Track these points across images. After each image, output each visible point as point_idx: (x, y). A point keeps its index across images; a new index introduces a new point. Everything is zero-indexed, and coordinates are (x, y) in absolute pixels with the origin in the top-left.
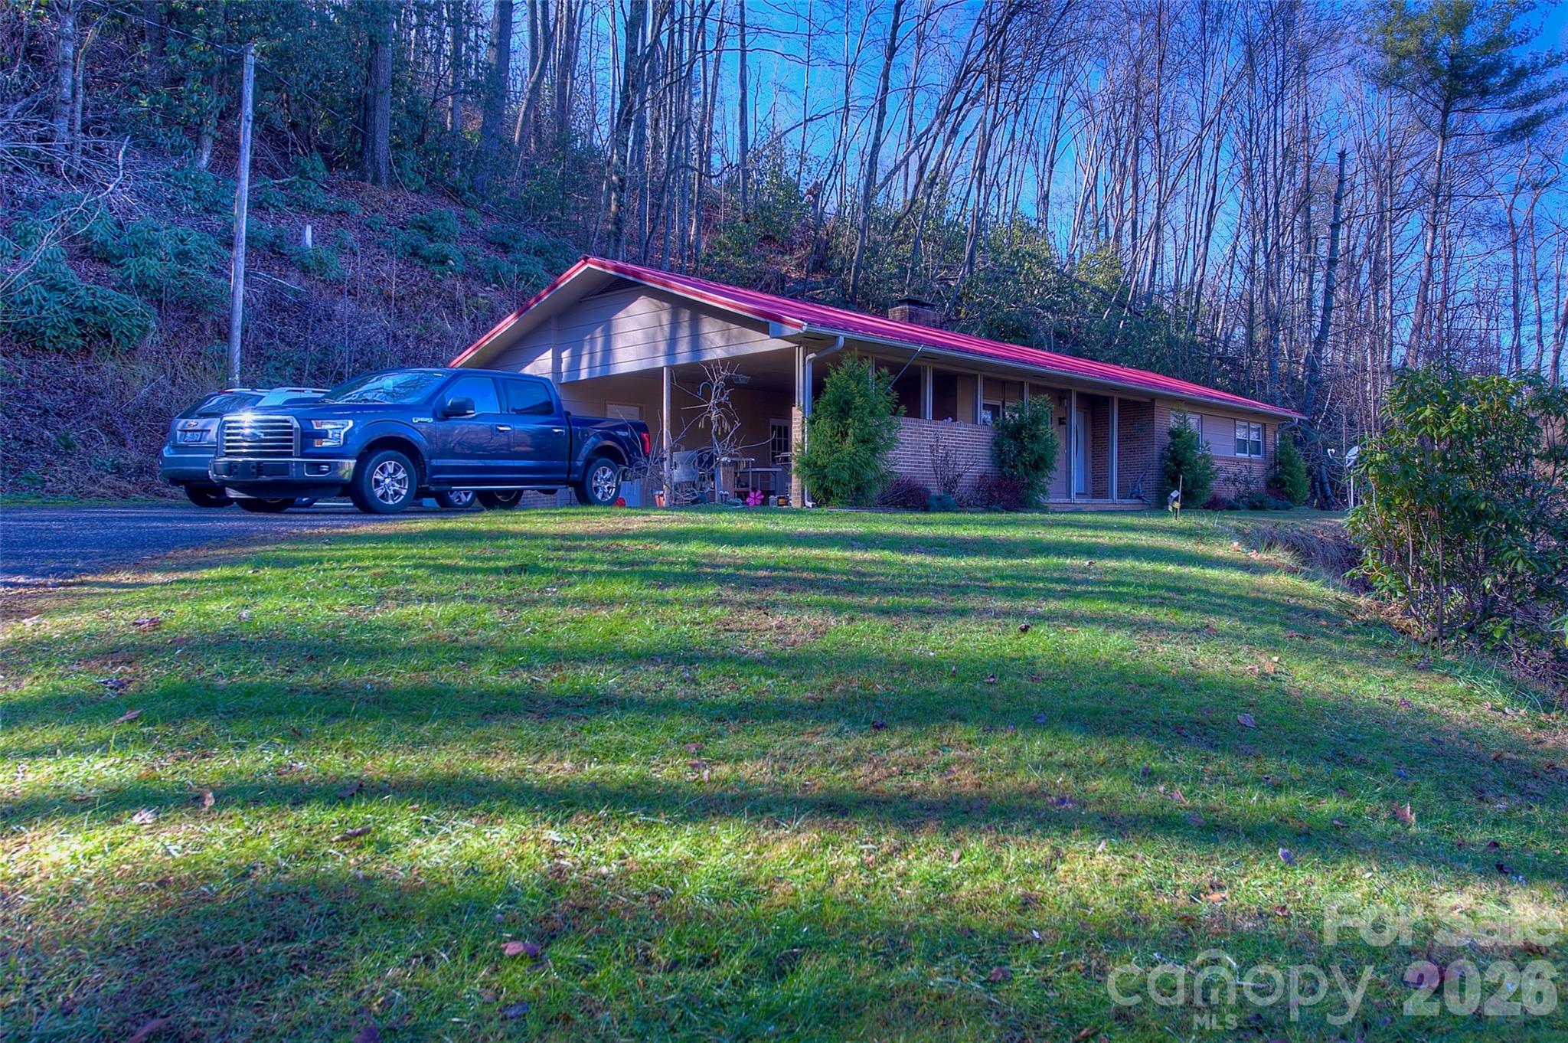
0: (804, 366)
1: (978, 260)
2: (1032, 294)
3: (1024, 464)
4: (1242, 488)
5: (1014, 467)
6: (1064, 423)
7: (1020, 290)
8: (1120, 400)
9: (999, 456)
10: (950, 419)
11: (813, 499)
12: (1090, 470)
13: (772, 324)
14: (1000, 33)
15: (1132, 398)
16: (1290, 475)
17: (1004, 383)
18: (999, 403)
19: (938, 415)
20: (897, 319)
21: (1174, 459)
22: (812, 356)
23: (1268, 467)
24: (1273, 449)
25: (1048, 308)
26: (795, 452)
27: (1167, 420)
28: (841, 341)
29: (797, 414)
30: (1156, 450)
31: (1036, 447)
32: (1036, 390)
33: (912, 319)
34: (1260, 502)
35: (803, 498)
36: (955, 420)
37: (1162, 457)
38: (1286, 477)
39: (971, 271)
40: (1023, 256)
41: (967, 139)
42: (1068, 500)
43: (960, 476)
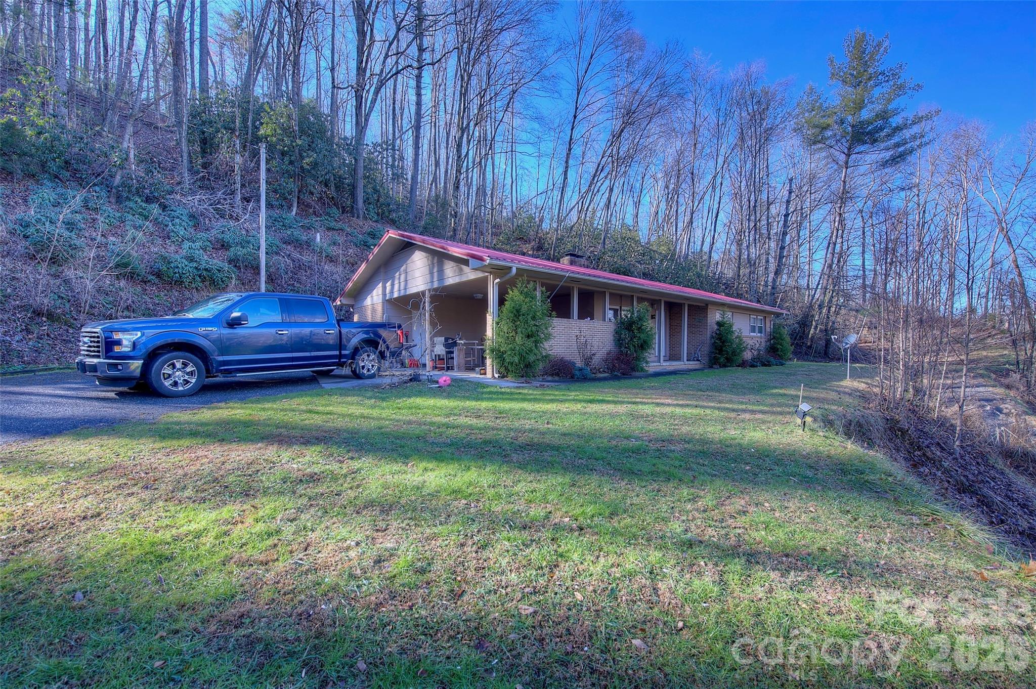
0: (493, 288)
1: (607, 242)
2: (631, 256)
3: (635, 346)
4: (755, 353)
5: (628, 348)
6: (654, 318)
7: (626, 254)
8: (689, 305)
9: (619, 341)
10: (589, 319)
11: (499, 372)
12: (668, 343)
13: (472, 260)
14: (618, 138)
15: (695, 304)
16: (781, 345)
17: (621, 296)
18: (618, 307)
19: (581, 317)
20: (566, 263)
21: (720, 339)
22: (497, 280)
23: (767, 340)
24: (769, 330)
25: (639, 262)
26: (488, 343)
27: (715, 316)
28: (514, 270)
29: (489, 319)
30: (709, 333)
31: (642, 336)
32: (640, 300)
33: (572, 263)
35: (493, 371)
36: (592, 319)
37: (712, 337)
38: (779, 346)
39: (604, 247)
40: (627, 239)
41: (603, 194)
42: (658, 364)
43: (594, 355)
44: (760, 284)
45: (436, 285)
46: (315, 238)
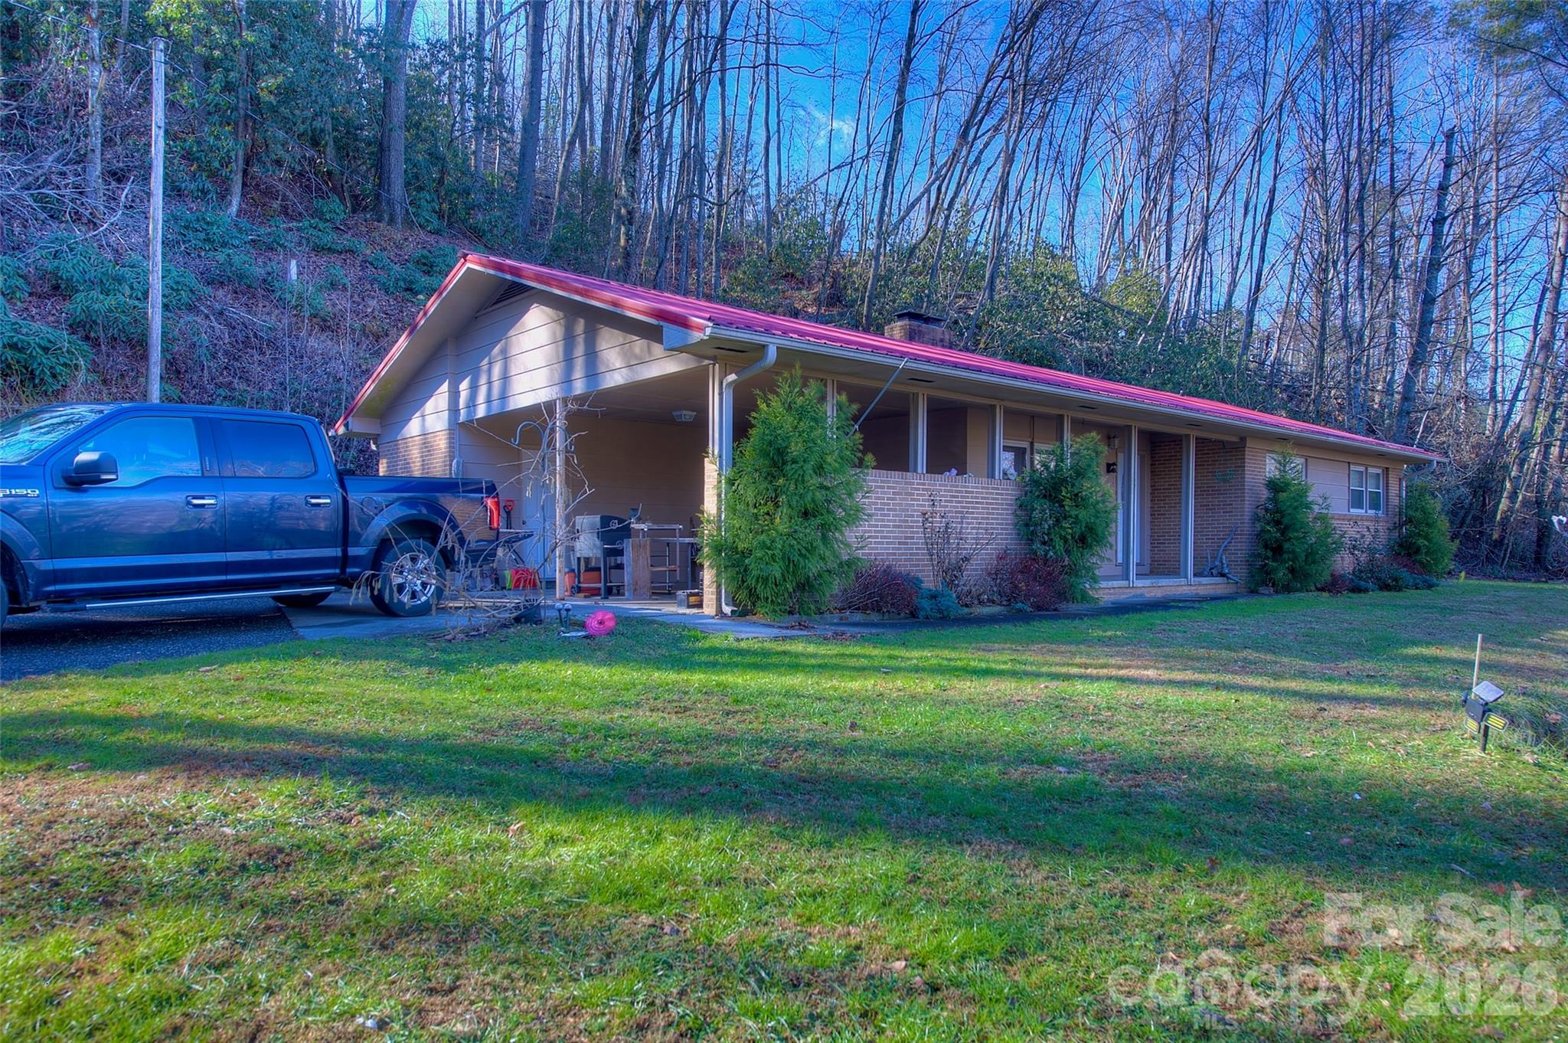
0: (721, 394)
1: (999, 286)
2: (1058, 320)
3: (1065, 540)
4: (1363, 558)
5: (1050, 544)
6: (1114, 471)
7: (1045, 316)
8: (1199, 440)
9: (1027, 526)
10: (954, 471)
11: (733, 602)
12: (1148, 532)
13: (669, 329)
14: (1027, 32)
15: (1213, 436)
16: (1426, 538)
17: (1033, 417)
18: (1025, 445)
19: (936, 466)
20: (897, 337)
21: (1277, 523)
22: (732, 377)
23: (1391, 526)
24: (1396, 501)
25: (1077, 335)
26: (707, 530)
27: (1266, 466)
28: (772, 354)
29: (711, 471)
30: (1248, 508)
31: (1083, 514)
32: (1081, 426)
33: (912, 336)
34: (1396, 580)
35: (719, 599)
36: (962, 472)
37: (1256, 518)
38: (1421, 542)
39: (991, 298)
40: (1048, 278)
41: (989, 169)
42: (1124, 583)
43: (966, 559)
44: (1373, 389)
45: (579, 387)
46: (286, 271)
